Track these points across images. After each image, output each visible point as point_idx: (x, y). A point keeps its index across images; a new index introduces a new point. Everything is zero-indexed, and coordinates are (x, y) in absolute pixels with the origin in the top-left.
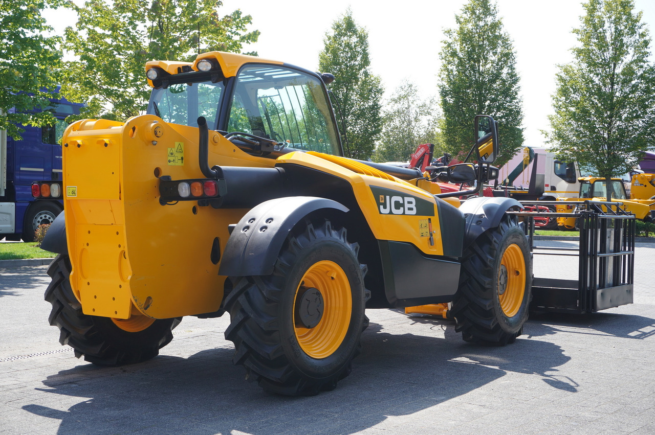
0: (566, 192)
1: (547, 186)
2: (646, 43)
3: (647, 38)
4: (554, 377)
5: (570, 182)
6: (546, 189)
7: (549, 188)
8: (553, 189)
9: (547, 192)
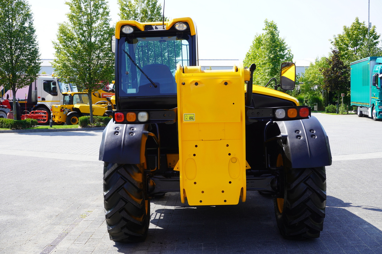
0: (52, 101)
1: (39, 98)
2: (108, 13)
3: (107, 10)
4: (363, 206)
5: (54, 95)
6: (38, 99)
7: (41, 99)
8: (43, 99)
9: (39, 101)
